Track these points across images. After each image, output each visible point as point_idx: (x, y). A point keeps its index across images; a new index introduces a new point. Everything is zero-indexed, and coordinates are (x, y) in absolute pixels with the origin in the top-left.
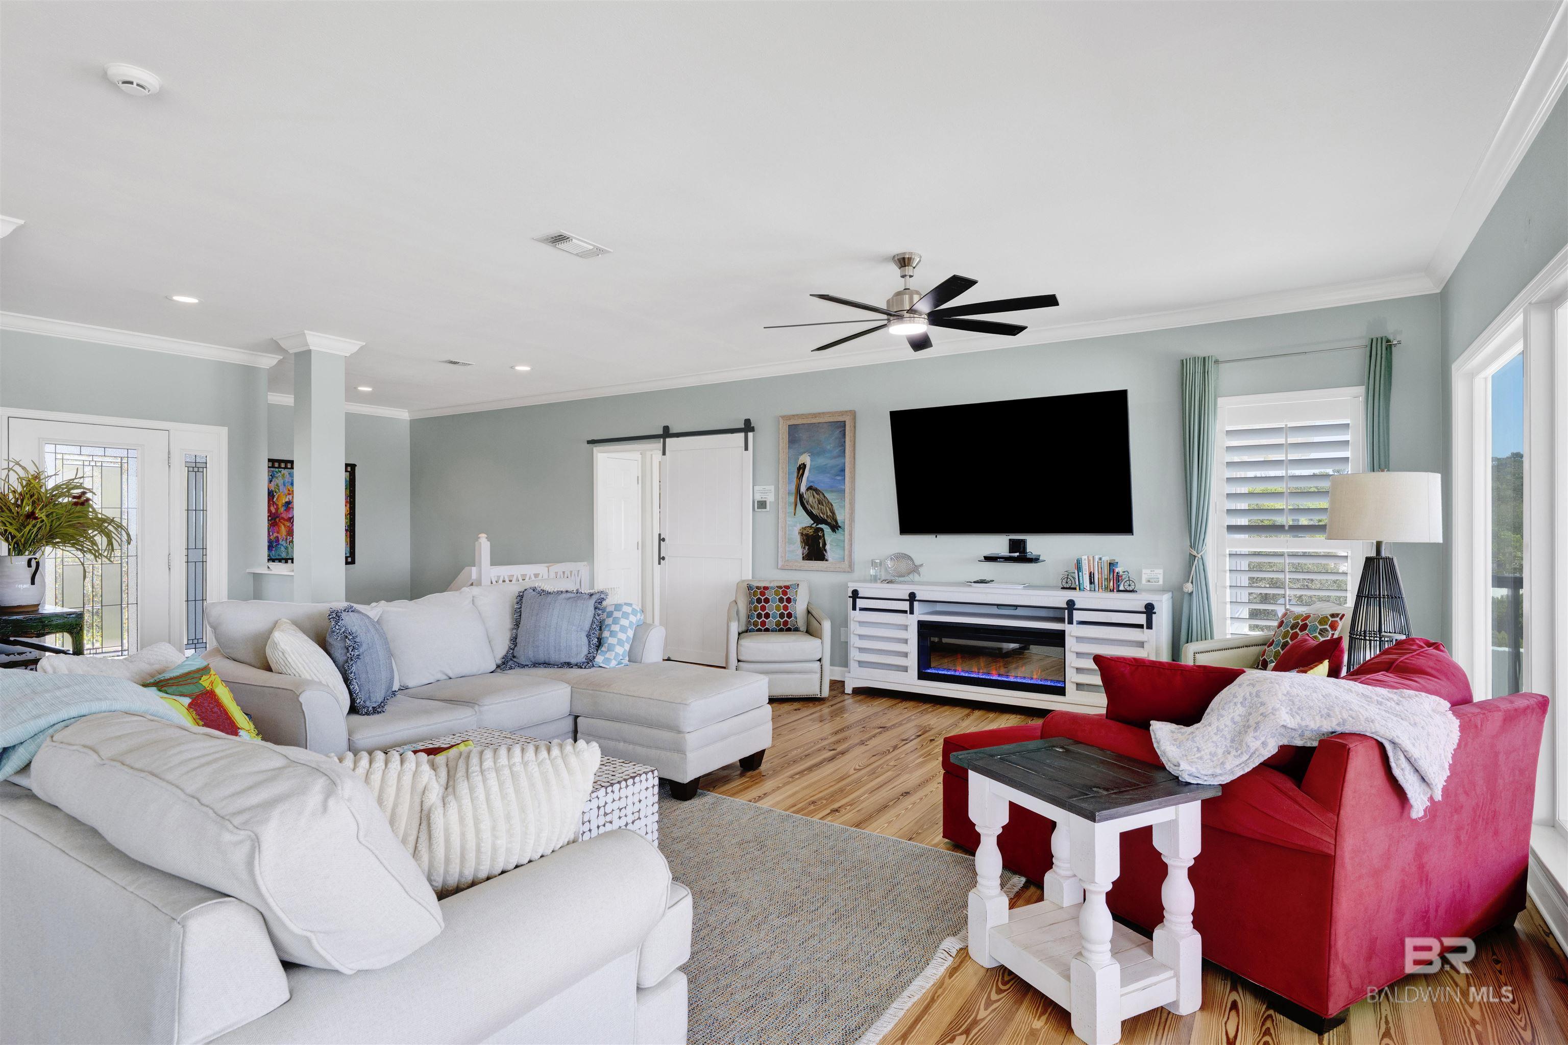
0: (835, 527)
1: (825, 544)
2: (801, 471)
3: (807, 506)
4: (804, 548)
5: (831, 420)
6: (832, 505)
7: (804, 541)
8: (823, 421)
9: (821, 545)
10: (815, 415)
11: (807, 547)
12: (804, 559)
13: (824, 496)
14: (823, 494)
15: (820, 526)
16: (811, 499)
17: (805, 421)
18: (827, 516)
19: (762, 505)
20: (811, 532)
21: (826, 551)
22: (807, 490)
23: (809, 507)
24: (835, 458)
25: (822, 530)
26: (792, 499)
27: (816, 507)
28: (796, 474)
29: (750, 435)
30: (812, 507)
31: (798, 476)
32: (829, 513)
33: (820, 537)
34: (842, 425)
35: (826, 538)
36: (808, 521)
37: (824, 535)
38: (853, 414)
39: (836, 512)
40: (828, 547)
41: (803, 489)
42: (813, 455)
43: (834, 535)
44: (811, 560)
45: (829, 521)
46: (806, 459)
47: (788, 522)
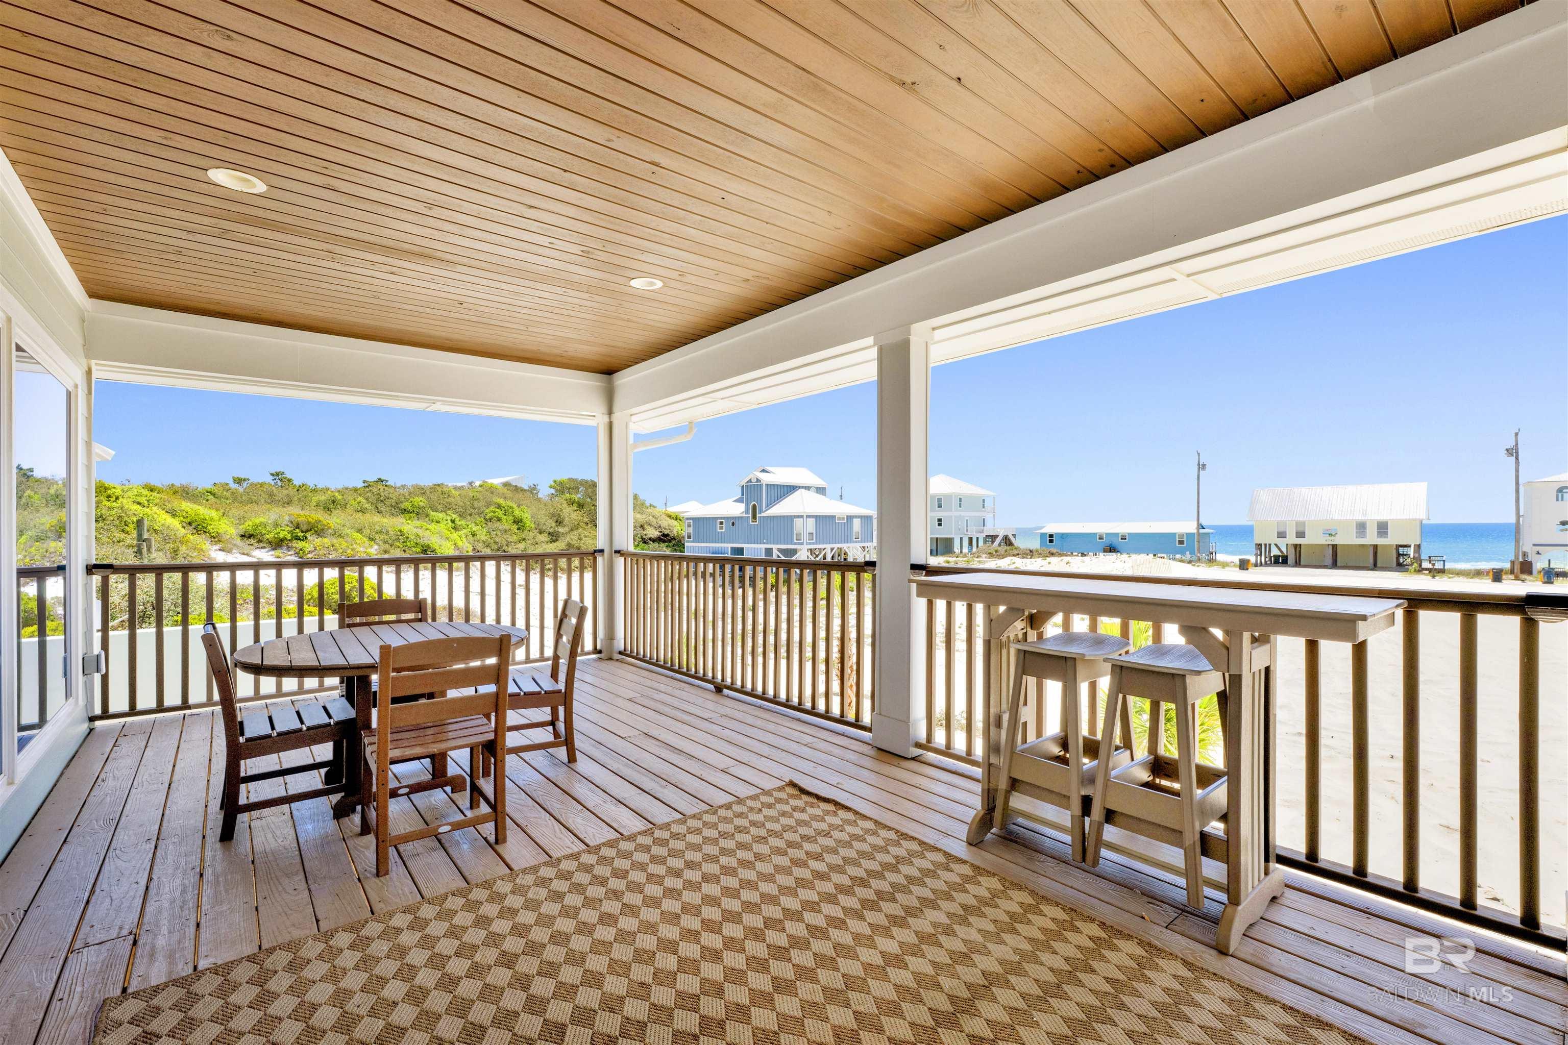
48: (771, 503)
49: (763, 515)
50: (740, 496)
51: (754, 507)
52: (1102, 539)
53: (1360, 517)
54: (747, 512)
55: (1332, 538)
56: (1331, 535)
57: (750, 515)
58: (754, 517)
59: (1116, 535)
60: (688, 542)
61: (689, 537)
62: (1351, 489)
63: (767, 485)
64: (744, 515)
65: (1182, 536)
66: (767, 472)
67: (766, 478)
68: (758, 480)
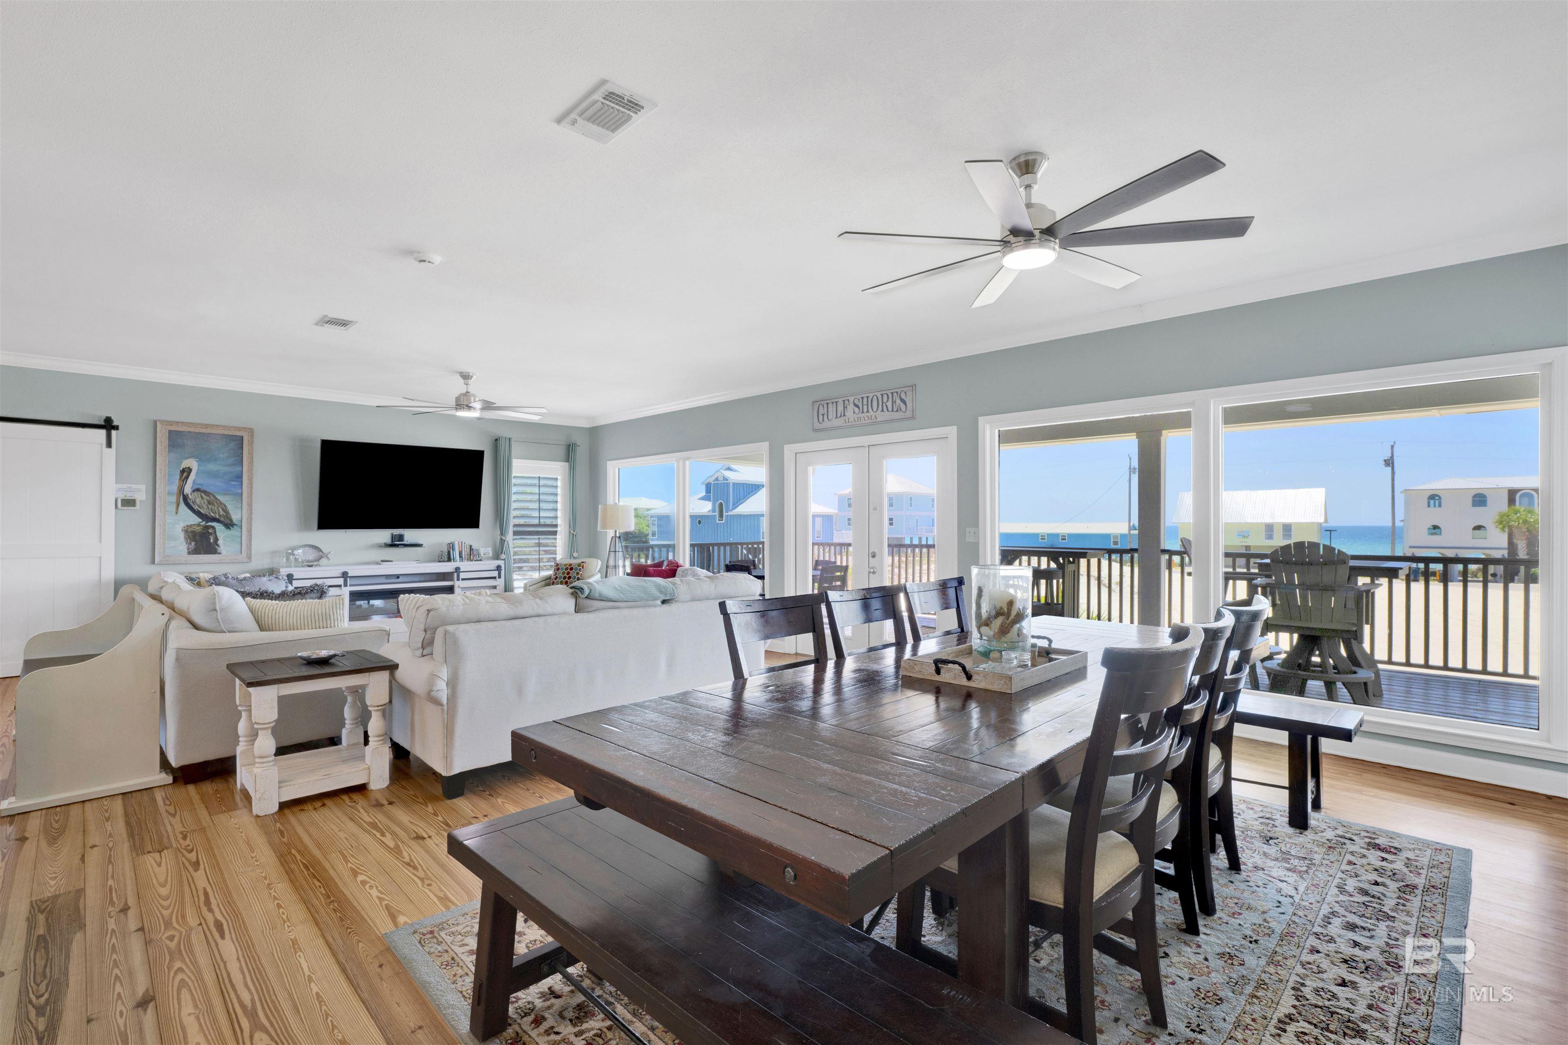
0: (229, 525)
1: (216, 539)
2: (185, 474)
3: (193, 506)
4: (190, 544)
5: (226, 432)
6: (225, 506)
7: (189, 537)
8: (217, 432)
9: (212, 541)
10: (207, 426)
11: (193, 543)
12: (189, 553)
13: (216, 498)
14: (214, 496)
15: (210, 524)
16: (198, 500)
17: (192, 430)
18: (220, 515)
19: (129, 503)
20: (198, 529)
21: (218, 545)
22: (194, 491)
23: (196, 507)
24: (230, 465)
25: (213, 527)
26: (174, 499)
27: (205, 507)
28: (178, 477)
29: (114, 432)
30: (200, 507)
31: (181, 478)
32: (222, 512)
33: (211, 534)
34: (239, 441)
35: (218, 534)
36: (195, 520)
37: (215, 532)
38: (251, 431)
39: (231, 512)
40: (220, 542)
41: (188, 490)
42: (200, 460)
43: (228, 532)
44: (199, 553)
45: (222, 519)
46: (193, 464)
47: (168, 521)
48: (738, 502)
49: (730, 513)
50: (704, 494)
51: (721, 505)
52: (1044, 539)
53: (1268, 520)
54: (714, 511)
55: (1246, 539)
56: (1244, 537)
57: (717, 514)
58: (721, 515)
59: (1057, 535)
60: (652, 540)
61: (654, 535)
62: (1261, 494)
63: (734, 484)
64: (711, 514)
65: (1116, 537)
66: (732, 470)
67: (733, 477)
68: (725, 479)
